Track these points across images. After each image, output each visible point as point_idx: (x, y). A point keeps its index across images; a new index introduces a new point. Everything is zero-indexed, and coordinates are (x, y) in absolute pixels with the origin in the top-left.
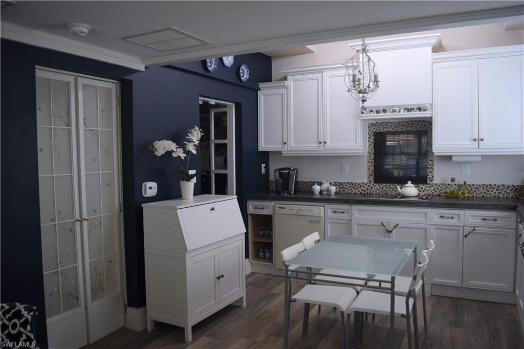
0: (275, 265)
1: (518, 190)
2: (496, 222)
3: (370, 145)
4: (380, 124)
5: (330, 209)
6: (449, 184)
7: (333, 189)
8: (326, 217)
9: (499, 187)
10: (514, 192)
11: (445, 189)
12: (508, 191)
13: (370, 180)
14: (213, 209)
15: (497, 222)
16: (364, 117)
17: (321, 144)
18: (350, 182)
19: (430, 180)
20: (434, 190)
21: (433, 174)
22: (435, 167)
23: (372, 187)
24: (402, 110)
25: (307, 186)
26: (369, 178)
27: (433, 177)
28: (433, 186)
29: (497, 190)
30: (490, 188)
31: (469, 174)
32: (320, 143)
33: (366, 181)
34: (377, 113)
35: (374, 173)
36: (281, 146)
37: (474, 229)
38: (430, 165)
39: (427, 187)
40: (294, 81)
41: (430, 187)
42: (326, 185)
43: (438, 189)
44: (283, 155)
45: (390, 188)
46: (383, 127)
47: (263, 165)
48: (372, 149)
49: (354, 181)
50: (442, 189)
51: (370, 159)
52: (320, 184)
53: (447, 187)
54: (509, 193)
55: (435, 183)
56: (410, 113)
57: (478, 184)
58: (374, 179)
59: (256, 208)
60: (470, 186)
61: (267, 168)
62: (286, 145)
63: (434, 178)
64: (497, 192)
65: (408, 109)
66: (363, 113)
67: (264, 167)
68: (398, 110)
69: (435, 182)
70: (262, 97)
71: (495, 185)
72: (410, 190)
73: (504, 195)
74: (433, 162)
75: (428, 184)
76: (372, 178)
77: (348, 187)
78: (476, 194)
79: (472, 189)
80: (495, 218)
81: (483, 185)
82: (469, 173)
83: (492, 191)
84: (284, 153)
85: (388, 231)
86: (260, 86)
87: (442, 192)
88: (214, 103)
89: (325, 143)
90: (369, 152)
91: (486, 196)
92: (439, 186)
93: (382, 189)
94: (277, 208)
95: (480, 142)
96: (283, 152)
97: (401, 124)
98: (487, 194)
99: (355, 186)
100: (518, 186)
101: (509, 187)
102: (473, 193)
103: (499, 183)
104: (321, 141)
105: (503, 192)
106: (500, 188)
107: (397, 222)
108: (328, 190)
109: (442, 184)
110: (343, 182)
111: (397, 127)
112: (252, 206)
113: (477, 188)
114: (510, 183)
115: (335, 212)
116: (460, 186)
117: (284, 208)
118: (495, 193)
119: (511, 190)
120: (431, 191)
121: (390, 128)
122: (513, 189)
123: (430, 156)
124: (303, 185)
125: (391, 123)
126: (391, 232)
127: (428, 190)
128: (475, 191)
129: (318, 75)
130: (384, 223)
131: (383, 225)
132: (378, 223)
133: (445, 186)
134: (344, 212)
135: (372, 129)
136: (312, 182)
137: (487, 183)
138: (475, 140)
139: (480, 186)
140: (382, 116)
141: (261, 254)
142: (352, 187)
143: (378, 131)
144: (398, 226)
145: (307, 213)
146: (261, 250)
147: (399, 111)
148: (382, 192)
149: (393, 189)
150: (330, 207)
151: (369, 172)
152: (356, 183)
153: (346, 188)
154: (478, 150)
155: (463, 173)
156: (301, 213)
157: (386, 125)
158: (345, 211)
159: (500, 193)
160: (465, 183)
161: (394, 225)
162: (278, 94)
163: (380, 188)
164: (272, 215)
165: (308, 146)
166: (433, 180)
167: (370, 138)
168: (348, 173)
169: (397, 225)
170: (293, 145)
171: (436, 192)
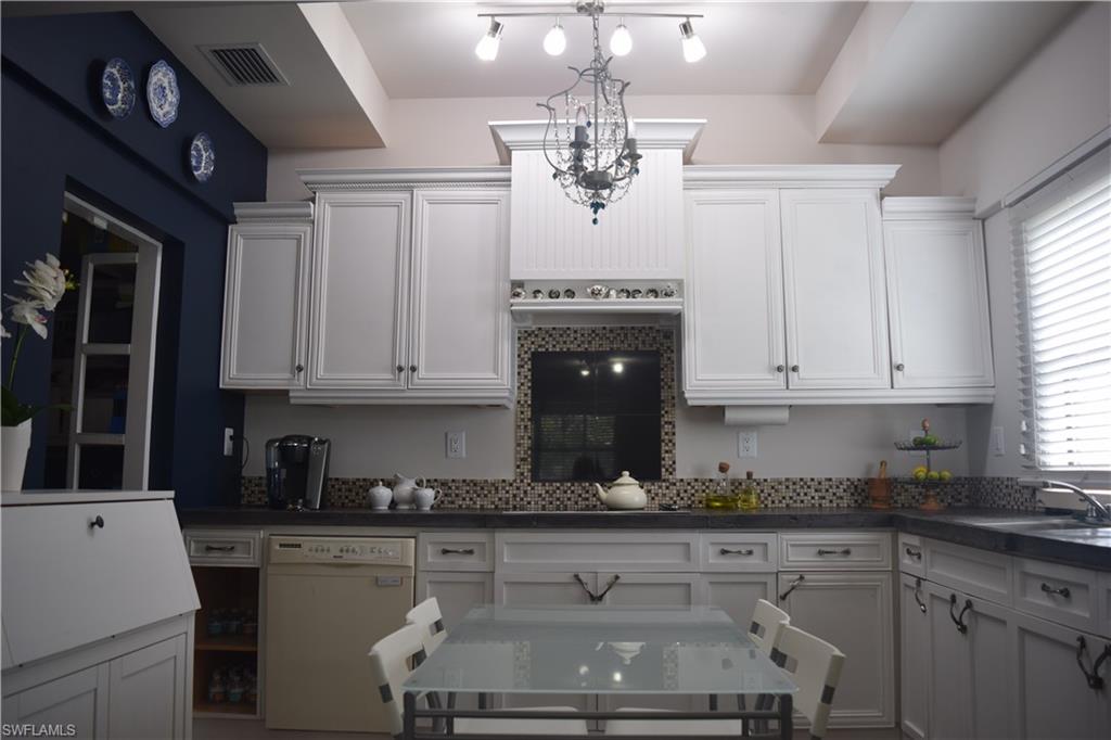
0: (264, 720)
1: (859, 491)
2: (850, 558)
3: (522, 384)
4: (547, 332)
5: (430, 543)
6: (711, 480)
7: (428, 494)
8: (421, 567)
9: (820, 483)
10: (852, 494)
11: (704, 491)
12: (840, 492)
13: (522, 474)
14: (100, 522)
15: (852, 557)
16: (518, 304)
17: (403, 374)
18: (468, 478)
19: (667, 470)
20: (678, 495)
21: (674, 456)
22: (678, 439)
23: (525, 492)
24: (613, 293)
25: (350, 490)
26: (518, 467)
27: (674, 463)
28: (675, 484)
29: (816, 491)
30: (802, 487)
31: (756, 454)
32: (400, 369)
33: (510, 477)
34: (551, 297)
35: (531, 456)
36: (288, 375)
37: (802, 578)
38: (666, 434)
39: (660, 487)
40: (333, 205)
41: (667, 488)
42: (407, 487)
43: (686, 491)
44: (292, 401)
45: (573, 492)
46: (554, 339)
47: (229, 432)
48: (526, 395)
49: (479, 477)
50: (697, 491)
51: (523, 420)
52: (389, 484)
53: (707, 487)
54: (841, 498)
55: (679, 477)
56: (630, 300)
57: (776, 477)
58: (531, 471)
59: (209, 549)
60: (758, 484)
61: (238, 439)
62: (302, 373)
63: (677, 466)
64: (817, 495)
65: (628, 291)
66: (518, 295)
67: (231, 437)
68: (604, 291)
69: (679, 475)
70: (241, 241)
71: (812, 480)
72: (629, 492)
73: (831, 501)
74: (674, 427)
75: (664, 481)
76: (526, 468)
77: (462, 492)
78: (773, 502)
79: (762, 491)
80: (846, 548)
81: (787, 480)
82: (754, 451)
83: (806, 494)
84: (296, 397)
85: (591, 596)
86: (236, 212)
87: (696, 499)
88: (103, 225)
89: (414, 369)
90: (519, 402)
91: (795, 505)
92: (689, 484)
93: (551, 496)
94: (278, 547)
95: (791, 374)
96: (291, 394)
97: (597, 335)
98: (795, 501)
99: (482, 488)
100: (859, 480)
101: (841, 484)
102: (766, 499)
103: (820, 474)
104: (403, 364)
105: (829, 496)
106: (823, 487)
107: (616, 571)
108: (415, 500)
109: (696, 480)
110: (451, 479)
111: (590, 342)
112: (196, 542)
113: (773, 488)
114: (844, 476)
115: (445, 552)
116: (736, 483)
117: (299, 546)
118: (813, 498)
119: (845, 491)
120: (671, 498)
121: (572, 342)
122: (848, 487)
123: (666, 412)
124: (340, 490)
125: (575, 332)
126: (601, 598)
127: (664, 495)
128: (769, 495)
129: (403, 196)
130: (581, 576)
131: (580, 580)
132: (567, 578)
133: (704, 484)
134: (471, 552)
135: (527, 344)
136: (364, 480)
137: (795, 476)
138: (779, 369)
139: (780, 483)
140: (564, 304)
141: (216, 690)
142: (475, 492)
143: (544, 350)
144: (619, 581)
145: (368, 558)
146: (217, 677)
147: (607, 295)
148: (551, 503)
149: (580, 495)
150: (431, 540)
151: (518, 452)
152: (486, 481)
153: (457, 495)
154: (788, 394)
155: (741, 454)
156: (348, 558)
157: (561, 336)
158: (475, 548)
159: (824, 498)
160: (749, 475)
161: (609, 578)
162: (285, 237)
163: (547, 492)
164: (256, 571)
165: (367, 377)
166: (674, 470)
167: (521, 366)
168: (464, 455)
169: (617, 578)
170: (321, 373)
171: (682, 499)
